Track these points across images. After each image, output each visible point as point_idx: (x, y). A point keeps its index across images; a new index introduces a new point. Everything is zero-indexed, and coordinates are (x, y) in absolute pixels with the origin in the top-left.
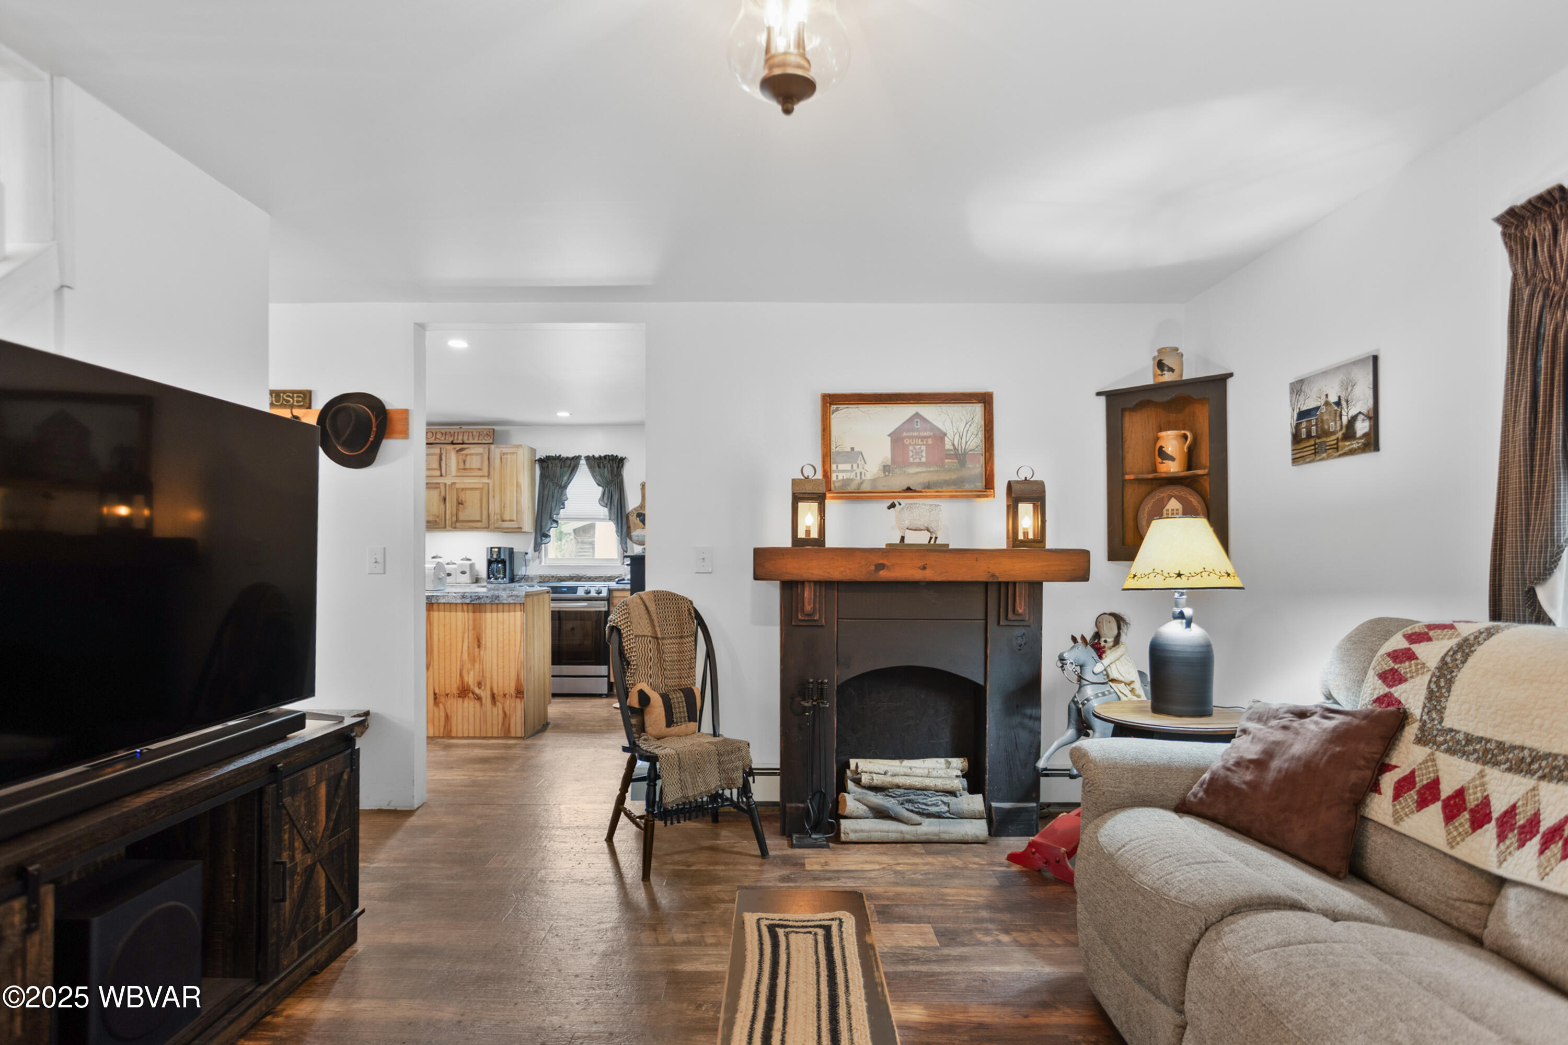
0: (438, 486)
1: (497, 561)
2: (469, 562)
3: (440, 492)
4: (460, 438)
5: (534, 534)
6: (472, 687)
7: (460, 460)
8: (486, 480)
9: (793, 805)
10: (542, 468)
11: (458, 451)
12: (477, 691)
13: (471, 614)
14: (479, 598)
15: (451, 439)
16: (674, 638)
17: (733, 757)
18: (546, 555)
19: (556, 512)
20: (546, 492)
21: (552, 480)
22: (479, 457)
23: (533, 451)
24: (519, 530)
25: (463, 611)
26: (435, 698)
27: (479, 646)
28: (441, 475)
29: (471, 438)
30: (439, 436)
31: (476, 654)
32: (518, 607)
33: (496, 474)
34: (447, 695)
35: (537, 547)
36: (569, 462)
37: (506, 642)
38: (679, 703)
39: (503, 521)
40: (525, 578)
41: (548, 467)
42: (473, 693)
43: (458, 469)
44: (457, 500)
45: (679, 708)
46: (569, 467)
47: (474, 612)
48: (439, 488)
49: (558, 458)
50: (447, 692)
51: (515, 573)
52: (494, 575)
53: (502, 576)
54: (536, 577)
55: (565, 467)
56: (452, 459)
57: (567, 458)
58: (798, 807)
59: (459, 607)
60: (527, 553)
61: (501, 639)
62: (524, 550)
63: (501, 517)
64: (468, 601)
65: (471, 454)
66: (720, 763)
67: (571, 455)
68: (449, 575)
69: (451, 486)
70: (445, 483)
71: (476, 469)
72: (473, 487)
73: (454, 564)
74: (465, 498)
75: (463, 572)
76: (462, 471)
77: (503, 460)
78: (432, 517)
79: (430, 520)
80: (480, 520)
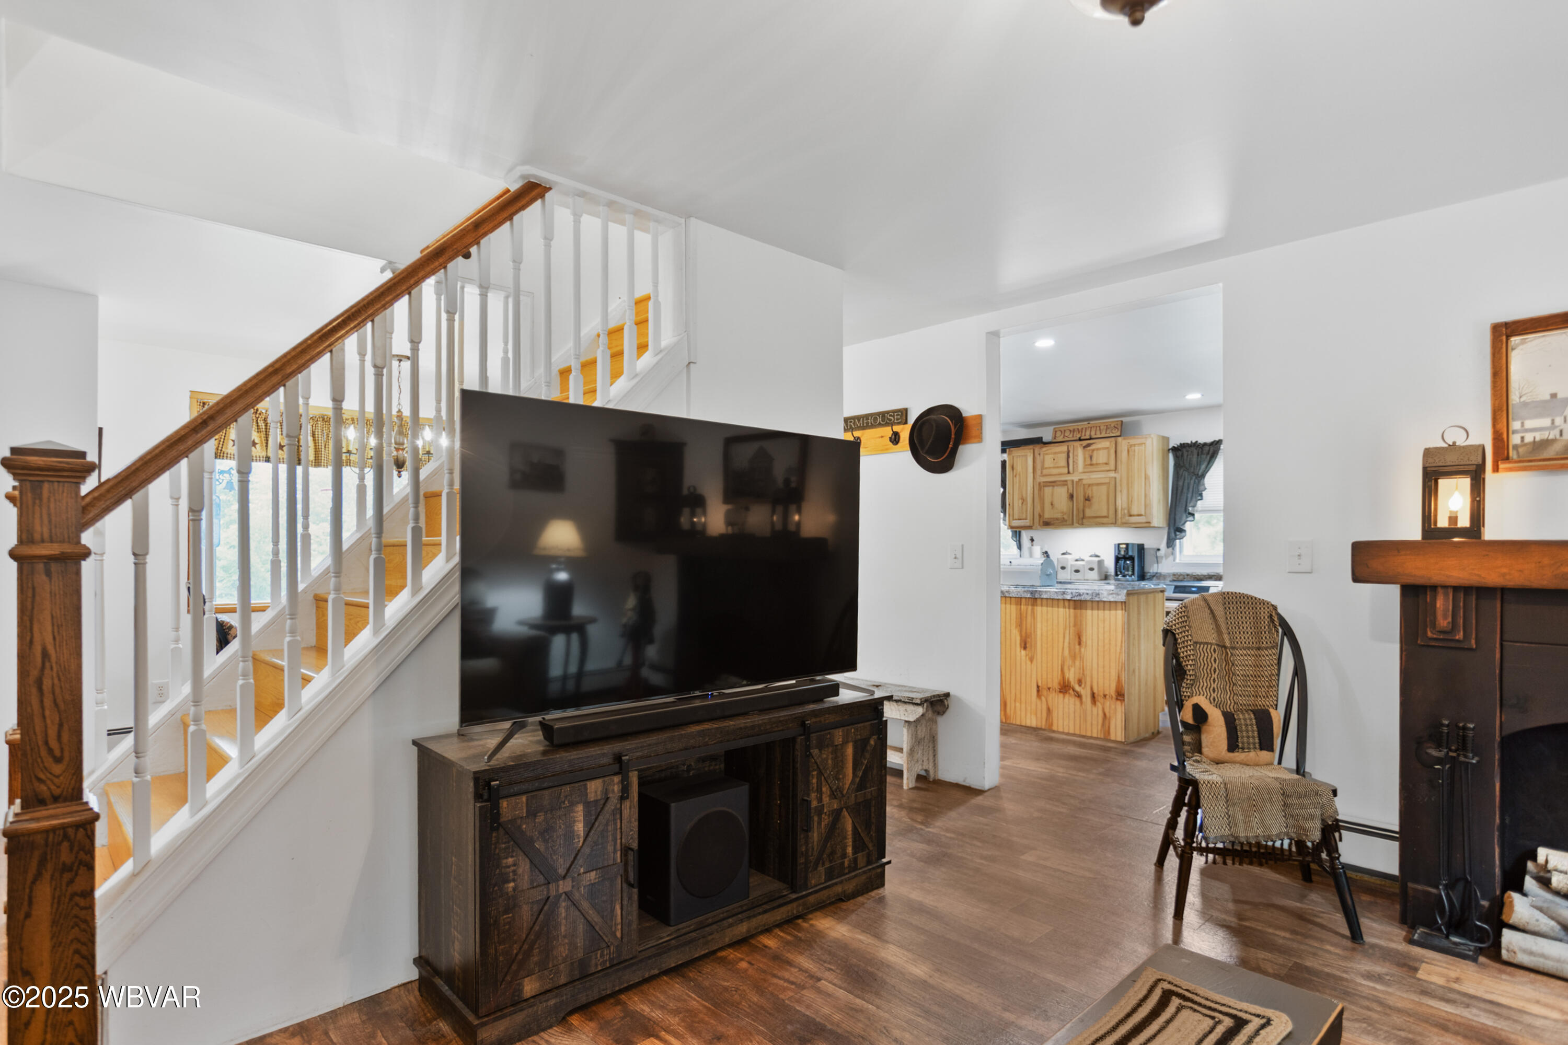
0: (1066, 483)
1: (1125, 558)
2: (1097, 559)
3: (1068, 489)
4: (1088, 433)
5: (1167, 529)
6: (1072, 683)
7: (1087, 456)
8: (1112, 474)
9: (1420, 887)
10: (1176, 458)
11: (1085, 447)
12: (1077, 688)
13: (1072, 611)
14: (1080, 595)
15: (1079, 436)
16: (1249, 648)
17: (1306, 801)
18: (1181, 552)
19: (1192, 504)
20: (1181, 483)
21: (1187, 470)
22: (1105, 451)
23: (1166, 440)
24: (1147, 525)
25: (1064, 607)
26: (1038, 691)
27: (1080, 644)
28: (1069, 473)
29: (1098, 432)
30: (1067, 434)
31: (1077, 651)
32: (1119, 605)
33: (1122, 467)
34: (1049, 689)
35: (1170, 543)
36: (1207, 448)
37: (1107, 641)
38: (1246, 725)
39: (1131, 516)
40: (1157, 576)
41: (1182, 456)
42: (1074, 690)
43: (1085, 466)
44: (1084, 496)
45: (1247, 731)
46: (1208, 453)
47: (1075, 608)
48: (1067, 485)
49: (1195, 445)
50: (1050, 686)
51: (1146, 570)
52: (1121, 572)
53: (1130, 573)
54: (1169, 575)
55: (1202, 453)
56: (1080, 455)
57: (1205, 444)
58: (1429, 893)
59: (1061, 603)
60: (1159, 550)
61: (1101, 637)
62: (1156, 546)
63: (1129, 511)
64: (1069, 597)
65: (1098, 449)
66: (1285, 805)
67: (1209, 440)
68: (1077, 571)
69: (1076, 483)
70: (1072, 480)
71: (1103, 463)
72: (1098, 482)
73: (1082, 560)
74: (1092, 494)
75: (1092, 569)
76: (1089, 466)
77: (1130, 452)
78: (1060, 515)
79: (1058, 517)
80: (1106, 515)
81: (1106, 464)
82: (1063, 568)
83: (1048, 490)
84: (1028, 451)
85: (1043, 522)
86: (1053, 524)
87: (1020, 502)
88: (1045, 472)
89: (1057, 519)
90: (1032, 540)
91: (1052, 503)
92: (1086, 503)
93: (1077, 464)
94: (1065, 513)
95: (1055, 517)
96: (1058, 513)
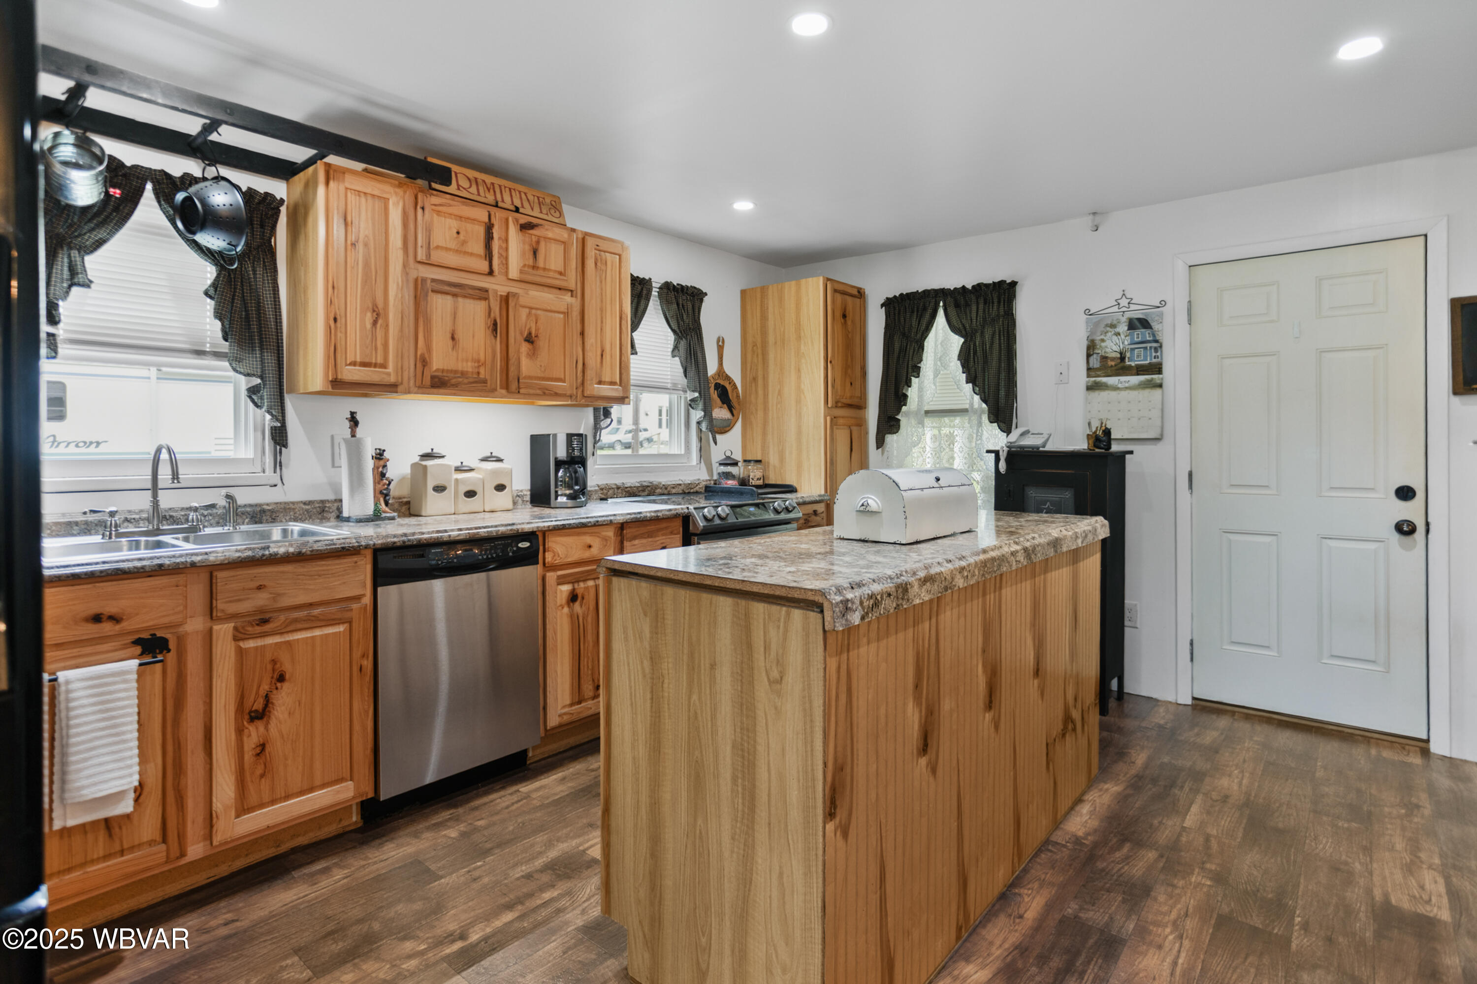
0: (484, 295)
3: (489, 308)
7: (527, 247)
8: (572, 298)
11: (516, 225)
28: (490, 273)
29: (527, 205)
39: (600, 383)
43: (522, 268)
44: (523, 332)
48: (486, 298)
63: (597, 374)
65: (544, 239)
68: (470, 494)
69: (506, 300)
70: (496, 291)
71: (555, 271)
72: (549, 308)
73: (472, 470)
74: (537, 330)
75: (500, 488)
76: (530, 270)
77: (599, 264)
78: (470, 364)
79: (465, 369)
80: (562, 377)
81: (561, 273)
82: (439, 489)
83: (441, 304)
84: (390, 189)
85: (433, 377)
86: (455, 385)
87: (369, 317)
88: (434, 256)
89: (463, 374)
90: (354, 421)
91: (449, 335)
92: (525, 347)
93: (505, 259)
94: (479, 363)
95: (460, 369)
96: (467, 361)
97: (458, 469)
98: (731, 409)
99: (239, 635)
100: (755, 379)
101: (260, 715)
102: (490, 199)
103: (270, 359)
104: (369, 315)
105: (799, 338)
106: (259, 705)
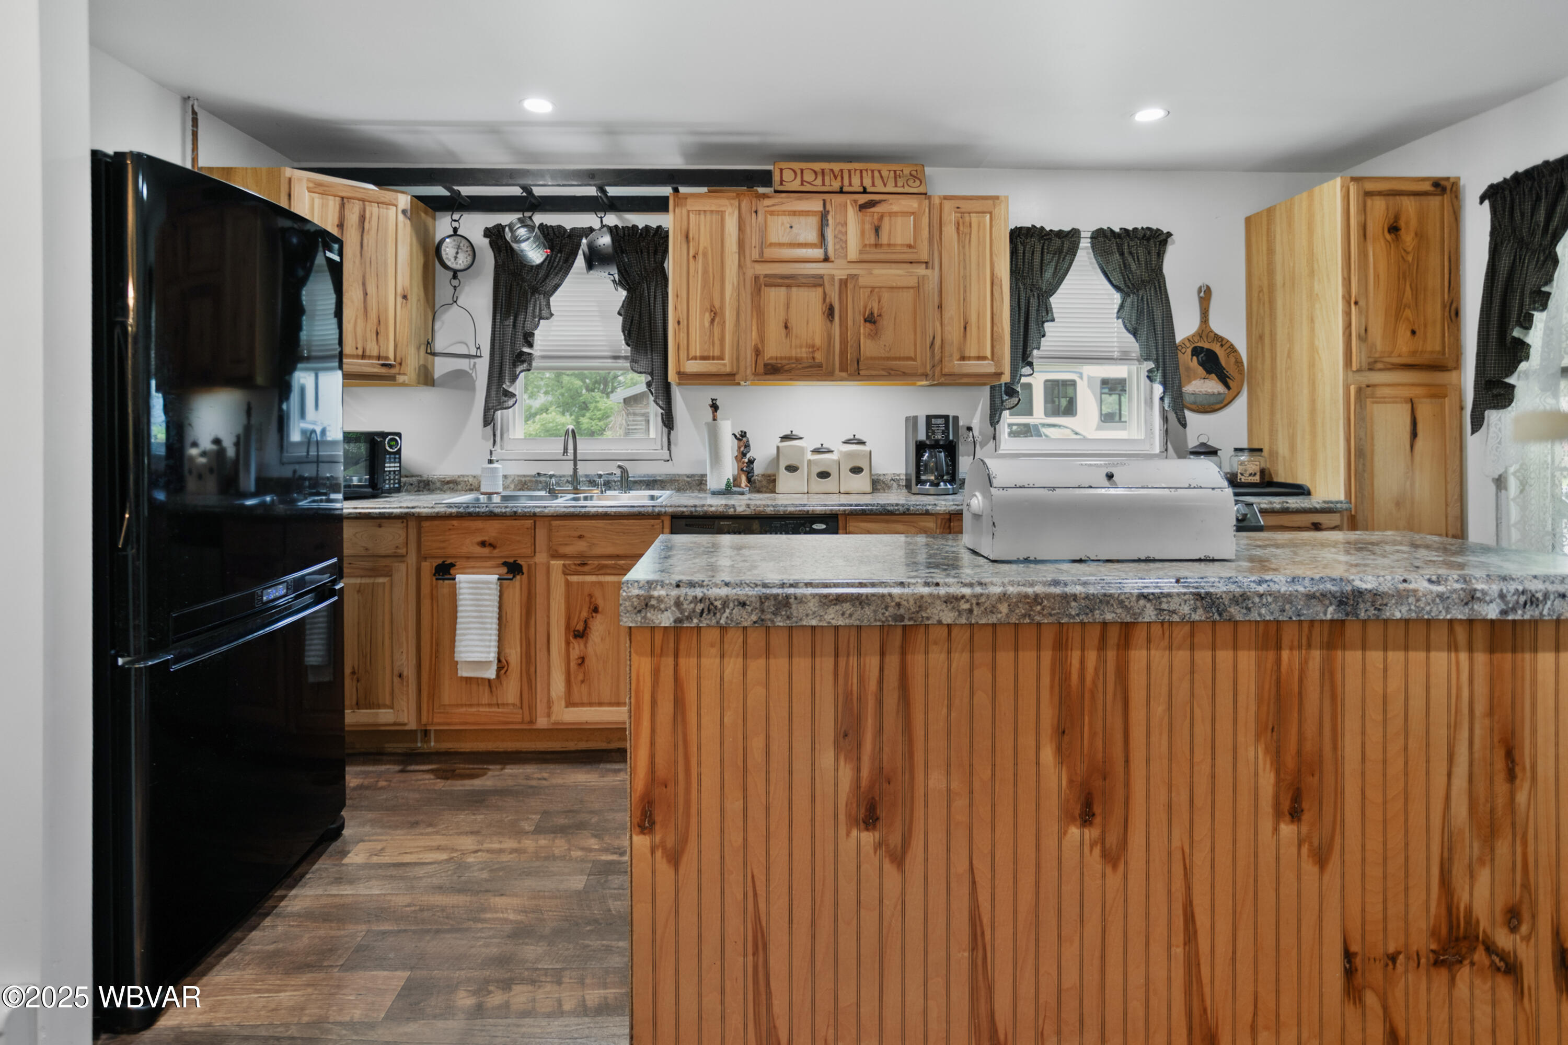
0: (819, 282)
1: (938, 446)
3: (823, 294)
4: (856, 180)
7: (868, 227)
8: (921, 271)
10: (1015, 252)
11: (858, 208)
12: (1503, 939)
19: (1035, 344)
21: (1024, 279)
22: (909, 220)
26: (1350, 972)
28: (826, 258)
30: (809, 177)
31: (1502, 801)
34: (1393, 957)
35: (993, 418)
36: (1059, 242)
43: (864, 248)
44: (861, 312)
46: (1058, 251)
48: (821, 285)
49: (1036, 234)
50: (1395, 946)
51: (957, 468)
56: (851, 222)
57: (1058, 233)
60: (970, 429)
62: (968, 422)
65: (889, 215)
67: (1064, 226)
68: (824, 475)
69: (844, 283)
70: (832, 277)
71: (902, 245)
72: (894, 285)
73: (830, 451)
74: (880, 308)
75: (857, 470)
76: (873, 250)
77: (961, 228)
78: (804, 350)
79: (799, 355)
80: (912, 355)
81: (910, 246)
82: (792, 469)
83: (775, 297)
84: (726, 202)
85: (766, 365)
86: (789, 371)
87: (707, 317)
88: (770, 253)
89: (798, 360)
90: (715, 407)
91: (782, 325)
92: (864, 329)
93: (842, 242)
94: (813, 347)
95: (794, 354)
96: (801, 347)
97: (816, 451)
98: (1224, 378)
99: (566, 572)
100: (1261, 337)
101: (580, 634)
102: (836, 185)
103: (657, 359)
104: (707, 315)
105: (1312, 273)
106: (580, 627)
